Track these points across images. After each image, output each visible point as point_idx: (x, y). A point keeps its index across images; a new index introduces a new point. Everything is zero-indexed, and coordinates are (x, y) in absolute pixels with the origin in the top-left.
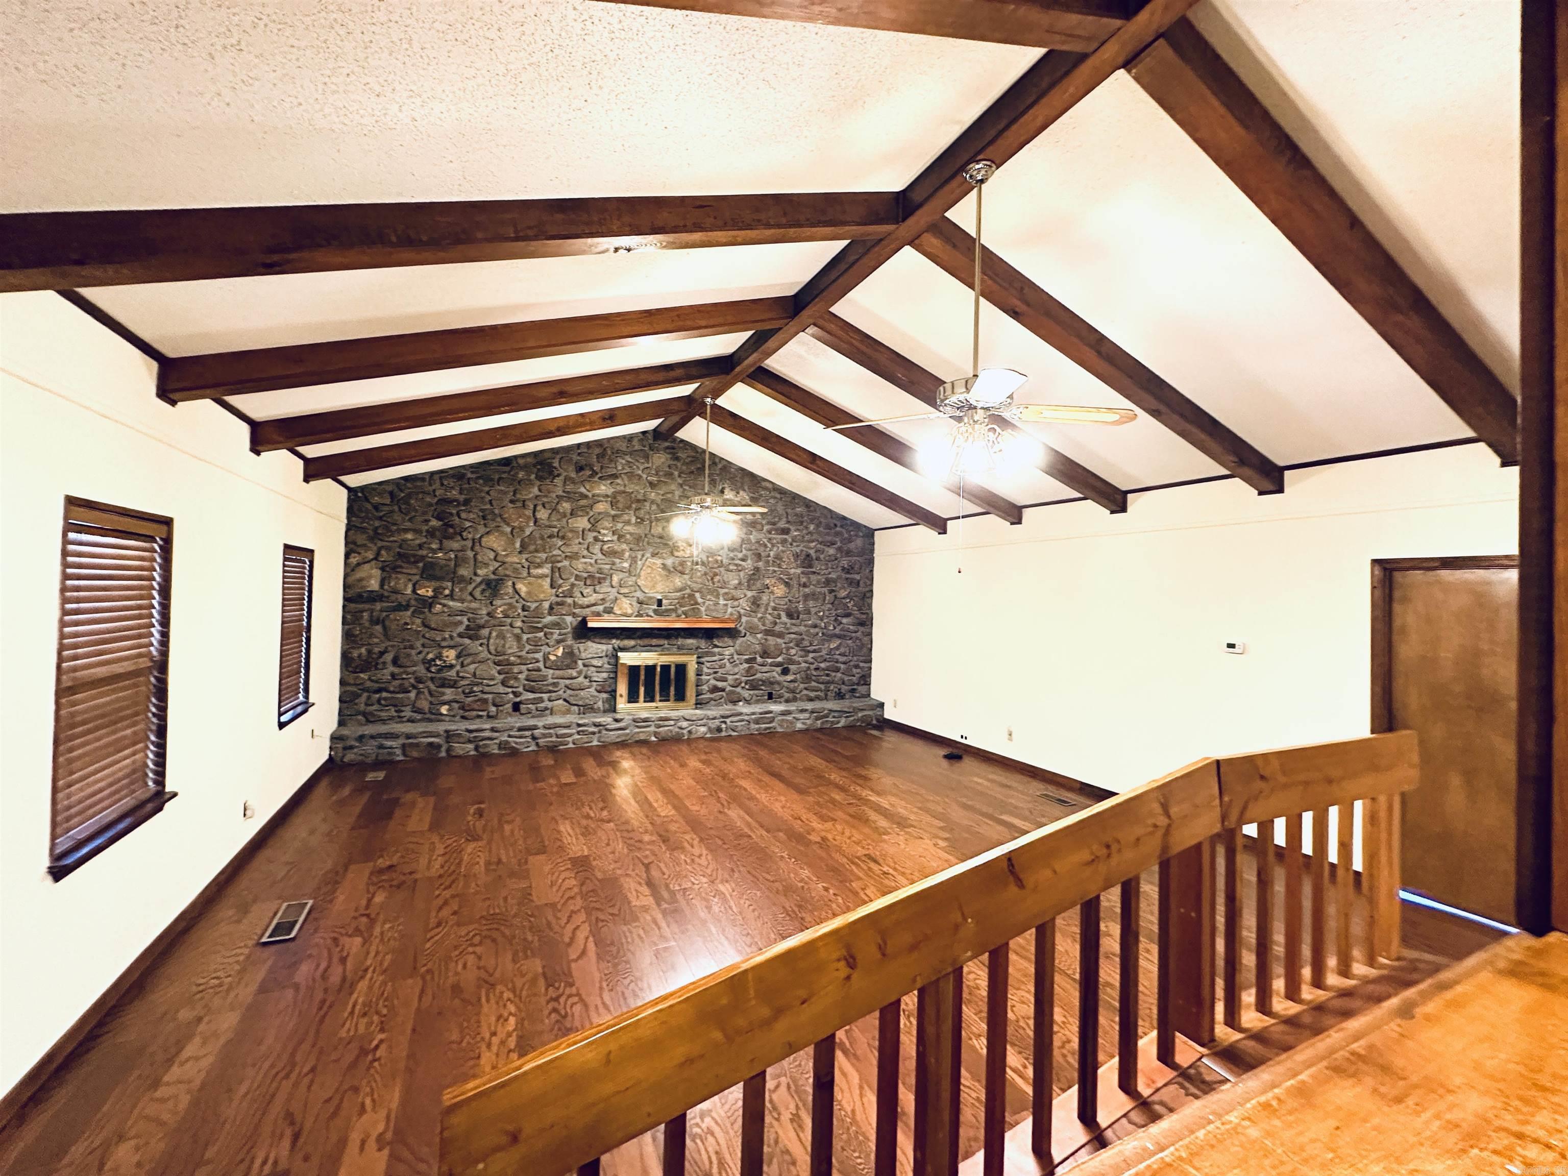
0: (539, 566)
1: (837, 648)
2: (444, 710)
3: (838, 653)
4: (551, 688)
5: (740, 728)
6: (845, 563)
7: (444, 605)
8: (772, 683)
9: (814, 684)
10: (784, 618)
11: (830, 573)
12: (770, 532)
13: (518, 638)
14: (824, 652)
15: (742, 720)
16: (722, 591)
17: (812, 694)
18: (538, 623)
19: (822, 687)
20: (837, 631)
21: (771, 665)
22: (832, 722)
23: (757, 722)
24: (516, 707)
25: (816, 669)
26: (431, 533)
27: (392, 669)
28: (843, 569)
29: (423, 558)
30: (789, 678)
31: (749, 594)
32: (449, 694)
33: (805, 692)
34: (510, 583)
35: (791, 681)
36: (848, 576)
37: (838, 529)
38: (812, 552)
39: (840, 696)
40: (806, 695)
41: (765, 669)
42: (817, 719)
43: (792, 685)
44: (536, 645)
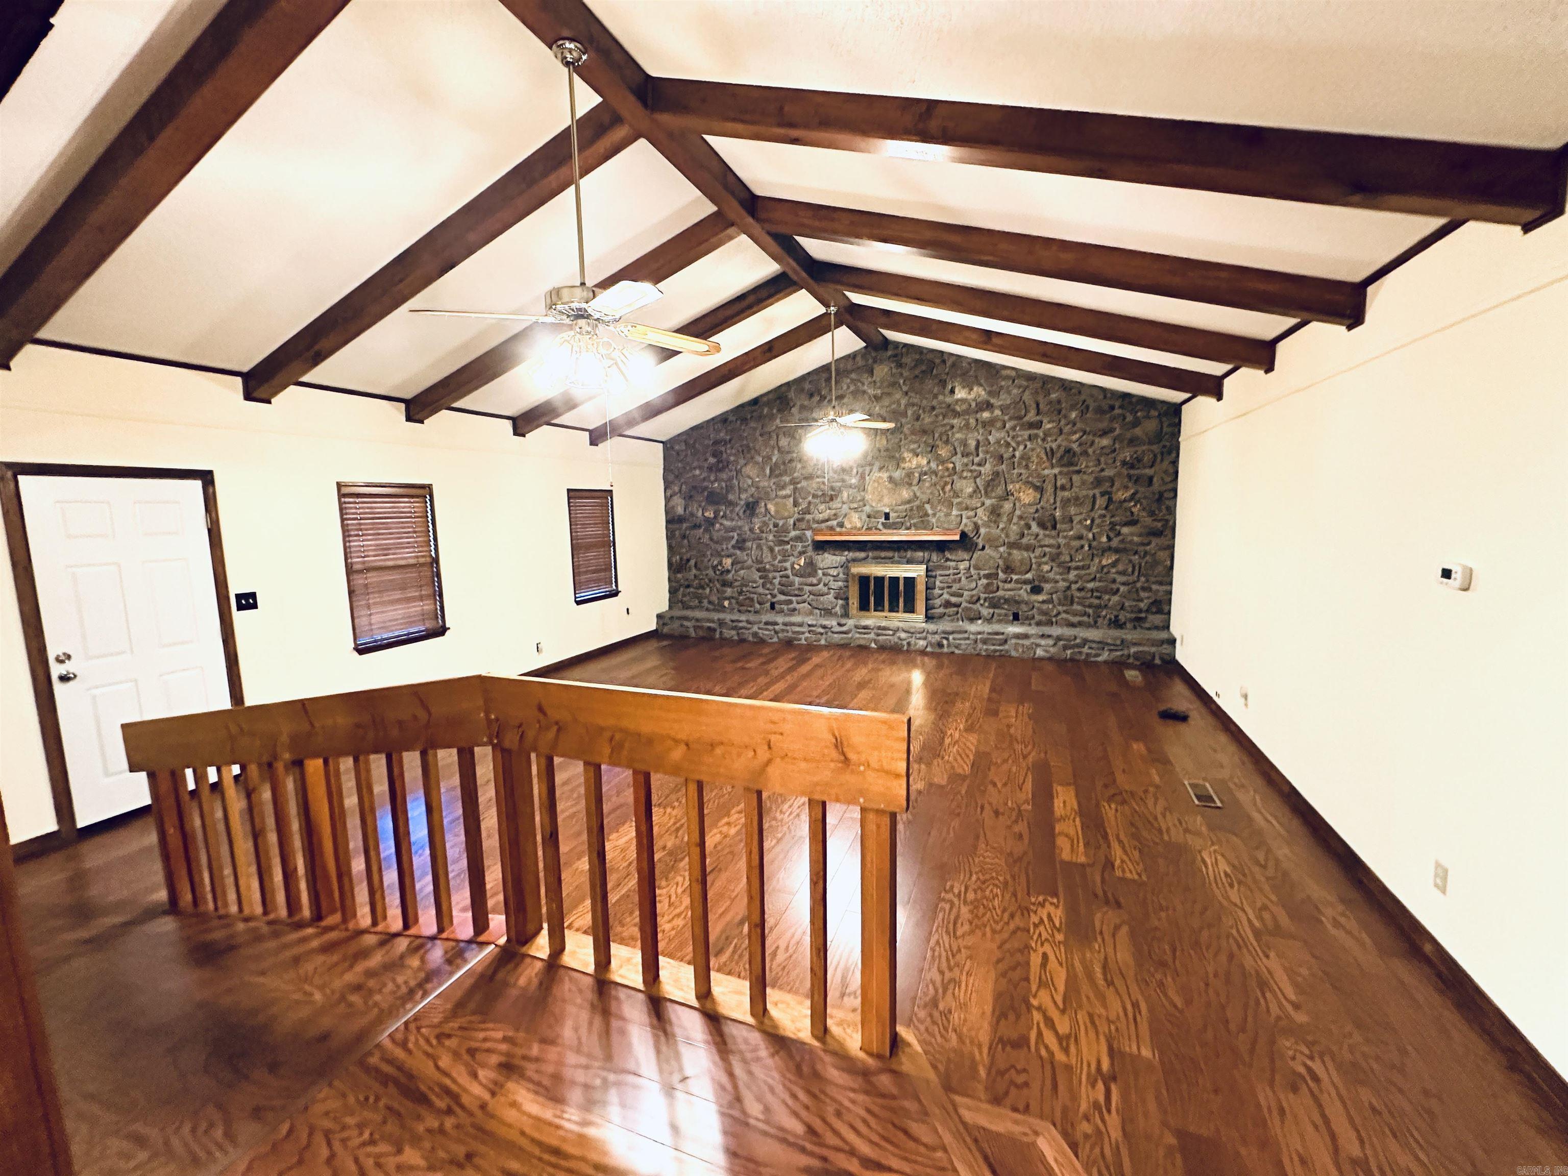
0: (783, 488)
1: (1114, 564)
2: (726, 603)
3: (1114, 570)
4: (796, 592)
5: (963, 647)
6: (1127, 455)
7: (721, 524)
8: (1018, 603)
9: (1076, 607)
10: (1035, 528)
11: (1102, 470)
12: (1014, 428)
13: (771, 550)
14: (1093, 569)
15: (968, 639)
16: (956, 501)
17: (1075, 619)
18: (785, 536)
19: (1090, 611)
20: (1115, 543)
21: (1017, 581)
22: (1087, 654)
23: (985, 642)
24: (773, 606)
25: (1080, 590)
26: (710, 469)
27: (694, 571)
28: (1124, 463)
29: (706, 488)
30: (1041, 598)
31: (988, 502)
32: (729, 591)
33: (1064, 616)
34: (763, 504)
35: (1043, 602)
36: (1132, 472)
37: (1117, 411)
38: (1075, 446)
39: (1116, 623)
40: (1066, 620)
41: (1008, 586)
42: (1065, 648)
43: (1045, 607)
44: (786, 556)
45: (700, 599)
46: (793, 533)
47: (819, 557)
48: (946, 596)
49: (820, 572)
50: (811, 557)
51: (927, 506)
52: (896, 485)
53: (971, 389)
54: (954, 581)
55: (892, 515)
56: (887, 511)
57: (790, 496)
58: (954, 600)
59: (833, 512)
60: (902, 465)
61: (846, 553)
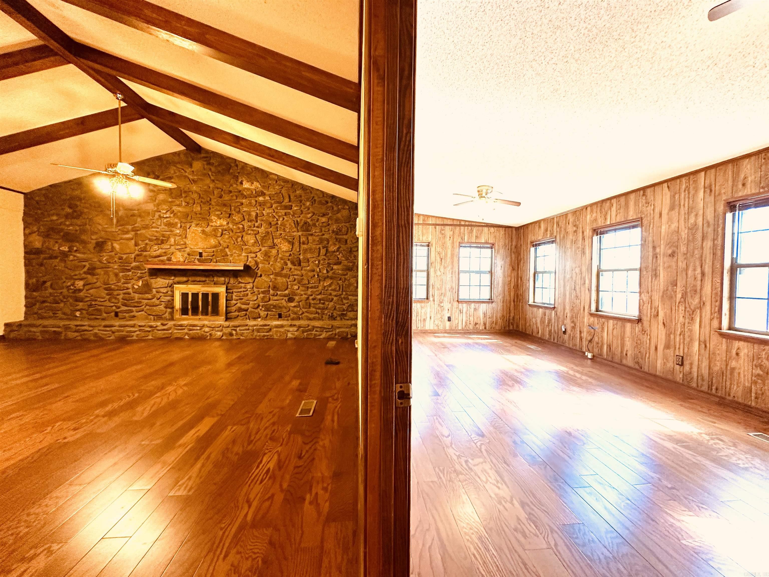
0: (127, 232)
1: (330, 285)
2: (78, 314)
3: (330, 289)
4: (136, 304)
5: (246, 334)
6: (334, 227)
7: (75, 256)
8: (280, 307)
9: (312, 309)
10: (290, 265)
11: (323, 235)
12: (276, 208)
13: (116, 275)
14: (320, 288)
15: (249, 329)
16: (245, 247)
17: (312, 316)
18: (128, 266)
19: (319, 311)
20: (330, 274)
21: (280, 296)
22: (315, 334)
23: (258, 331)
24: (116, 315)
25: (313, 299)
26: (67, 216)
27: (50, 291)
28: (333, 231)
29: (62, 230)
30: (293, 304)
31: (263, 249)
32: (81, 305)
33: (306, 314)
34: (110, 243)
35: (295, 307)
36: (337, 236)
37: (330, 204)
38: (309, 220)
39: (332, 318)
40: (307, 316)
41: (276, 298)
42: (303, 332)
43: (295, 309)
44: (128, 280)
45: (55, 311)
46: (134, 264)
47: (153, 281)
48: (239, 305)
49: (154, 290)
50: (147, 280)
51: (227, 250)
52: (207, 235)
53: (253, 183)
54: (244, 296)
55: (204, 254)
56: (201, 251)
57: (132, 239)
58: (243, 307)
59: (164, 251)
60: (211, 224)
61: (173, 278)
